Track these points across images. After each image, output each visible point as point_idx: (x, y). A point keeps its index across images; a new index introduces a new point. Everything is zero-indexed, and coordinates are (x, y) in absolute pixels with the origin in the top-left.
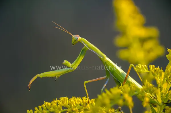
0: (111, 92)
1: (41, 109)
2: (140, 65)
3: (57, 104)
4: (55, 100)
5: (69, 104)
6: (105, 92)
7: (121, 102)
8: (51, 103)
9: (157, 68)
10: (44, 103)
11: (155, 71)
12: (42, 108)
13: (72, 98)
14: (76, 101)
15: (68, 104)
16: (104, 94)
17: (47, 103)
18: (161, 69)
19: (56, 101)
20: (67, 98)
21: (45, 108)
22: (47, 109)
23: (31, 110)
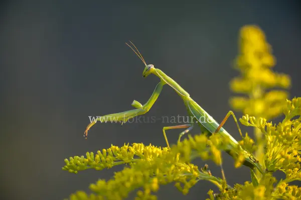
0: (195, 140)
1: (105, 154)
2: (248, 116)
3: (128, 150)
4: (126, 145)
5: (143, 154)
6: (188, 139)
7: (205, 155)
8: (120, 148)
9: (269, 123)
10: (110, 147)
11: (266, 126)
12: (107, 153)
13: (149, 145)
14: (153, 149)
15: (142, 152)
16: (186, 141)
17: (114, 147)
18: (273, 126)
19: (127, 147)
20: (142, 145)
21: (111, 153)
22: (114, 156)
23: (92, 153)
